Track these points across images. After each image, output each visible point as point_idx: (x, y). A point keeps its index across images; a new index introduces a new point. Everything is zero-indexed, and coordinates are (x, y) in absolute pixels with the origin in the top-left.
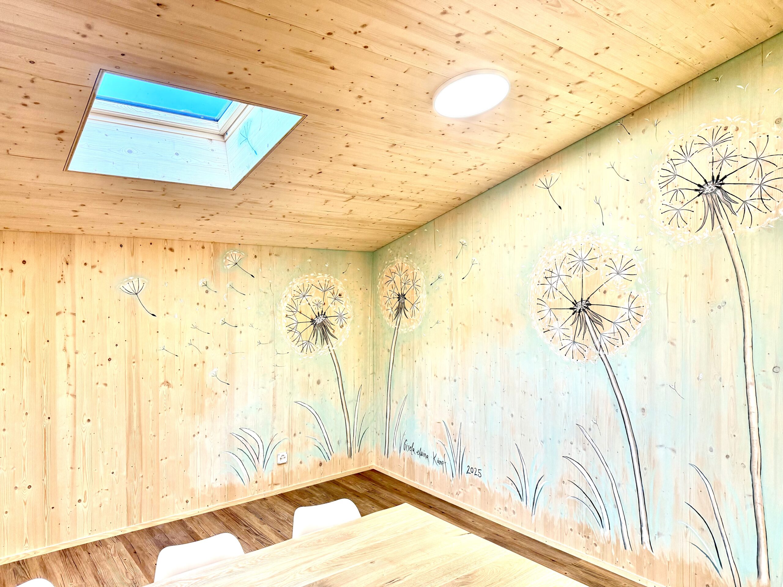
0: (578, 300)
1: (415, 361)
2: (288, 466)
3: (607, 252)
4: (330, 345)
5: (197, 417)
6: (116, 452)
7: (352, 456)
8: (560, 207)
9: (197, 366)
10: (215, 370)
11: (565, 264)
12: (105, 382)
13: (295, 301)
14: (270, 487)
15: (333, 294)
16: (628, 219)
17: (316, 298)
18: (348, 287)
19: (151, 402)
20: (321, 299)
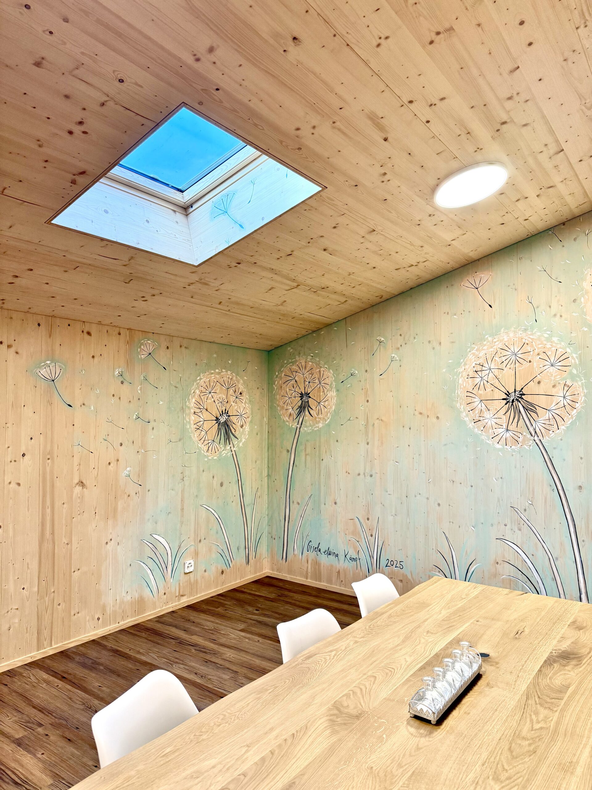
0: (511, 390)
1: (322, 460)
2: (193, 575)
3: (540, 346)
4: (231, 445)
5: (110, 522)
6: (28, 564)
7: (250, 563)
8: (490, 306)
9: (112, 464)
10: (128, 469)
11: (496, 358)
12: (18, 482)
13: (202, 397)
14: (177, 598)
15: (235, 392)
16: (561, 316)
17: (220, 395)
18: (247, 386)
19: (65, 505)
20: (224, 397)
